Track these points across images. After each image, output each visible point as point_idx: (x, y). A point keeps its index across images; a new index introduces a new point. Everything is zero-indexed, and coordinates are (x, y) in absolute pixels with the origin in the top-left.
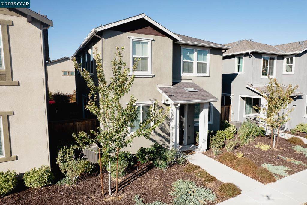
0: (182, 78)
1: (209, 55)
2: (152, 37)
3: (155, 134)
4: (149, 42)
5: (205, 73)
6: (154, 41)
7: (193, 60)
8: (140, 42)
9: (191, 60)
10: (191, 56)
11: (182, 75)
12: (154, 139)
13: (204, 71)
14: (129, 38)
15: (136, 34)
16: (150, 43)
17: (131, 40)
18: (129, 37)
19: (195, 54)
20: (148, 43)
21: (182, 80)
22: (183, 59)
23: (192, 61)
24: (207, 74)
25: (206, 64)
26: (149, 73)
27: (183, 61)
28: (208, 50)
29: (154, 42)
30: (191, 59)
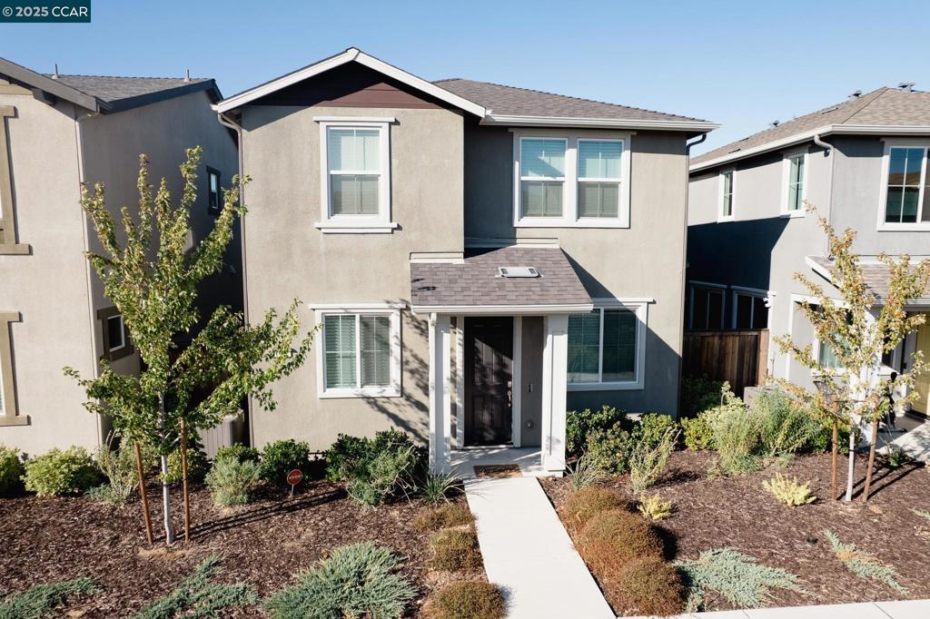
0: (519, 233)
1: (626, 154)
2: (389, 114)
3: (403, 400)
4: (380, 129)
5: (615, 216)
6: (397, 123)
7: (564, 176)
8: (352, 131)
9: (554, 176)
10: (554, 162)
11: (515, 225)
12: (401, 416)
13: (609, 209)
14: (318, 122)
15: (340, 109)
16: (384, 131)
17: (323, 126)
18: (317, 119)
19: (571, 155)
20: (378, 132)
21: (518, 241)
22: (523, 173)
23: (558, 179)
24: (622, 220)
25: (615, 186)
26: (381, 220)
27: (523, 178)
28: (625, 141)
29: (397, 127)
30: (556, 173)
